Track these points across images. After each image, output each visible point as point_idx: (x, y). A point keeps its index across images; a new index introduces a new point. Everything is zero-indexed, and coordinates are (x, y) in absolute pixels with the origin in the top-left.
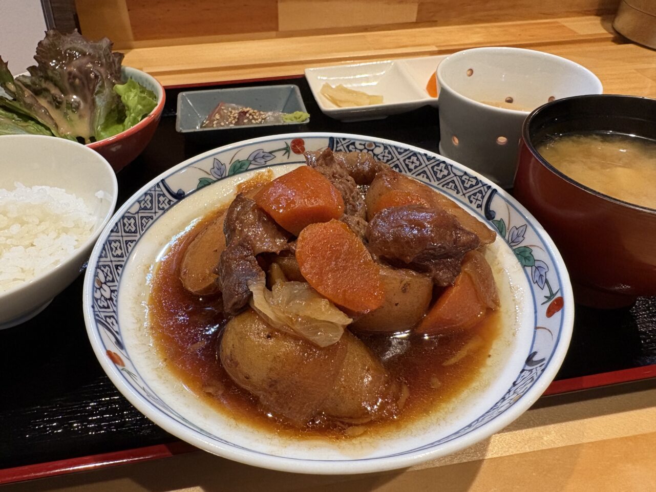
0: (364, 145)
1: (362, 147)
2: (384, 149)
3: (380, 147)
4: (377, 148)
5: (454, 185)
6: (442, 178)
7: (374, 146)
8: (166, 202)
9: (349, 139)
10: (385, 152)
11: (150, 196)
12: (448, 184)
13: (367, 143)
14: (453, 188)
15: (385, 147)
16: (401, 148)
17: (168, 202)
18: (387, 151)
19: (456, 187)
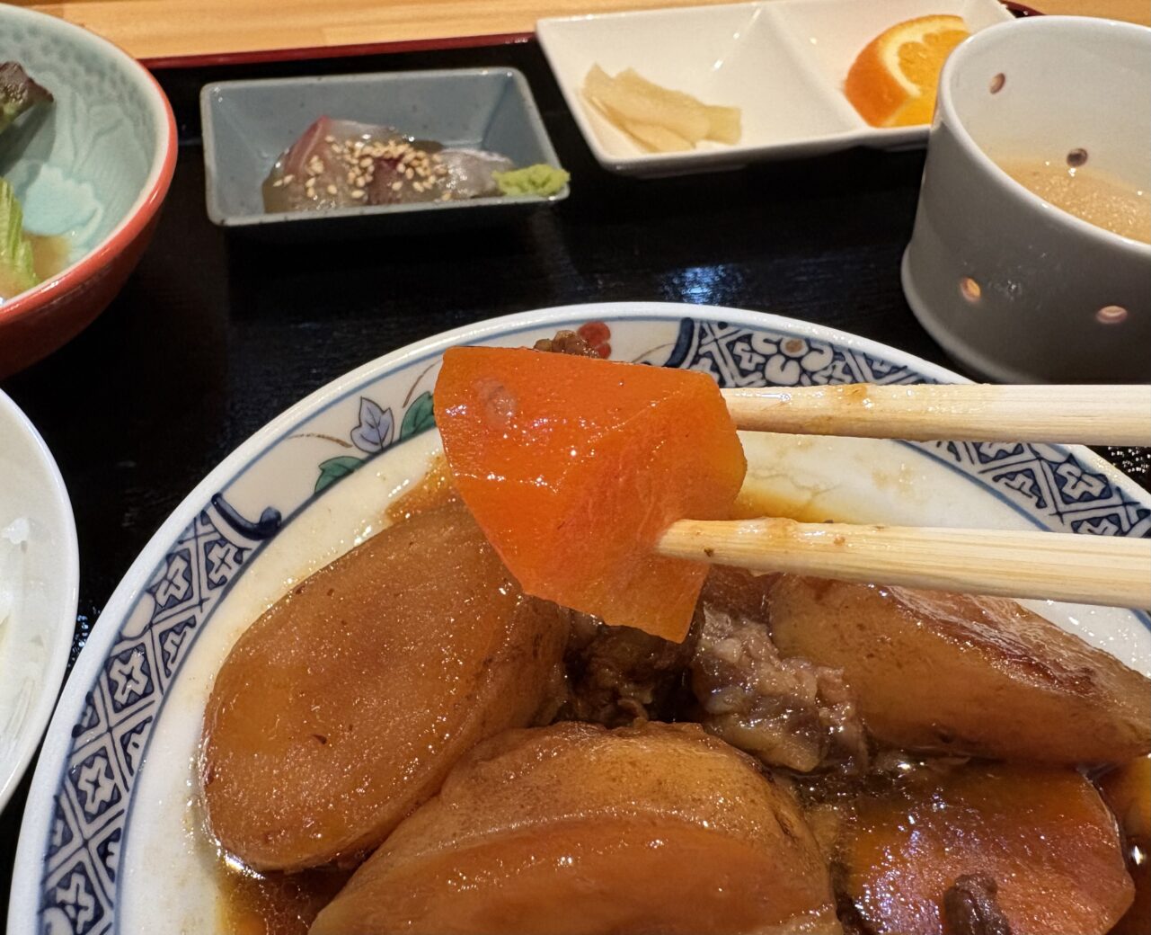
0: (778, 344)
1: (771, 349)
2: (834, 360)
3: (821, 351)
4: (814, 355)
5: (1029, 483)
6: (995, 459)
7: (805, 349)
8: (229, 559)
9: (735, 325)
10: (834, 367)
11: (183, 558)
12: (1012, 476)
13: (786, 339)
14: (1026, 489)
15: (838, 353)
16: (882, 363)
17: (235, 559)
18: (840, 365)
19: (1035, 489)
